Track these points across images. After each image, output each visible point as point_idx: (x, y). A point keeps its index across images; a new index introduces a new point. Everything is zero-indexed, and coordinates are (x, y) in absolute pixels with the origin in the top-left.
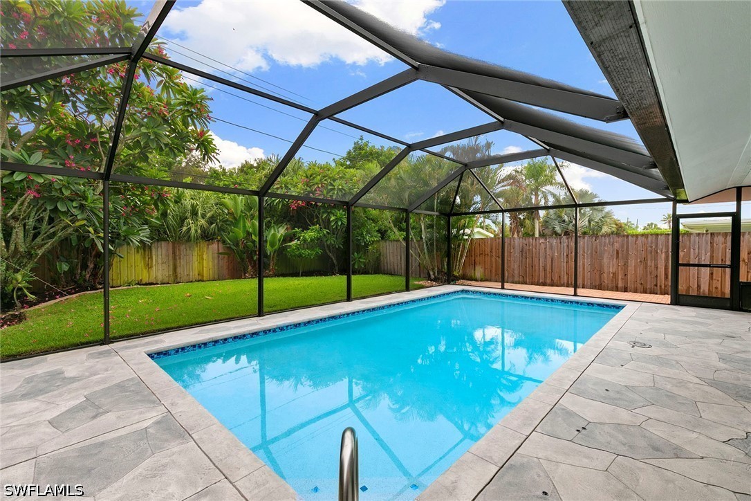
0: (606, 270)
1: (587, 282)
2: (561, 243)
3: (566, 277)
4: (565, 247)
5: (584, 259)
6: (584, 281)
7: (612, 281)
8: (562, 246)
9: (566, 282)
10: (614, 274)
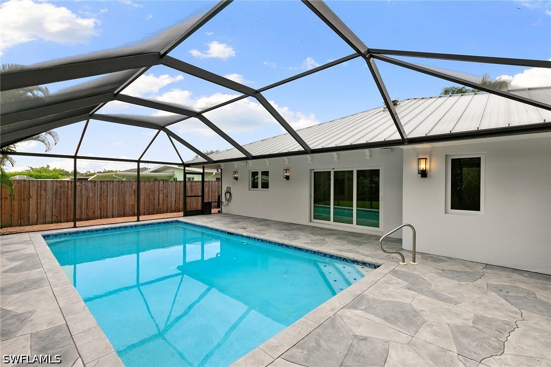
0: (128, 204)
1: (116, 213)
2: (95, 185)
3: (99, 211)
4: (99, 189)
5: (113, 196)
6: (113, 212)
7: (132, 210)
8: (96, 188)
9: (99, 215)
10: (132, 205)
